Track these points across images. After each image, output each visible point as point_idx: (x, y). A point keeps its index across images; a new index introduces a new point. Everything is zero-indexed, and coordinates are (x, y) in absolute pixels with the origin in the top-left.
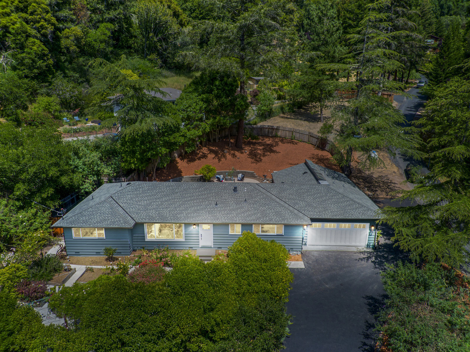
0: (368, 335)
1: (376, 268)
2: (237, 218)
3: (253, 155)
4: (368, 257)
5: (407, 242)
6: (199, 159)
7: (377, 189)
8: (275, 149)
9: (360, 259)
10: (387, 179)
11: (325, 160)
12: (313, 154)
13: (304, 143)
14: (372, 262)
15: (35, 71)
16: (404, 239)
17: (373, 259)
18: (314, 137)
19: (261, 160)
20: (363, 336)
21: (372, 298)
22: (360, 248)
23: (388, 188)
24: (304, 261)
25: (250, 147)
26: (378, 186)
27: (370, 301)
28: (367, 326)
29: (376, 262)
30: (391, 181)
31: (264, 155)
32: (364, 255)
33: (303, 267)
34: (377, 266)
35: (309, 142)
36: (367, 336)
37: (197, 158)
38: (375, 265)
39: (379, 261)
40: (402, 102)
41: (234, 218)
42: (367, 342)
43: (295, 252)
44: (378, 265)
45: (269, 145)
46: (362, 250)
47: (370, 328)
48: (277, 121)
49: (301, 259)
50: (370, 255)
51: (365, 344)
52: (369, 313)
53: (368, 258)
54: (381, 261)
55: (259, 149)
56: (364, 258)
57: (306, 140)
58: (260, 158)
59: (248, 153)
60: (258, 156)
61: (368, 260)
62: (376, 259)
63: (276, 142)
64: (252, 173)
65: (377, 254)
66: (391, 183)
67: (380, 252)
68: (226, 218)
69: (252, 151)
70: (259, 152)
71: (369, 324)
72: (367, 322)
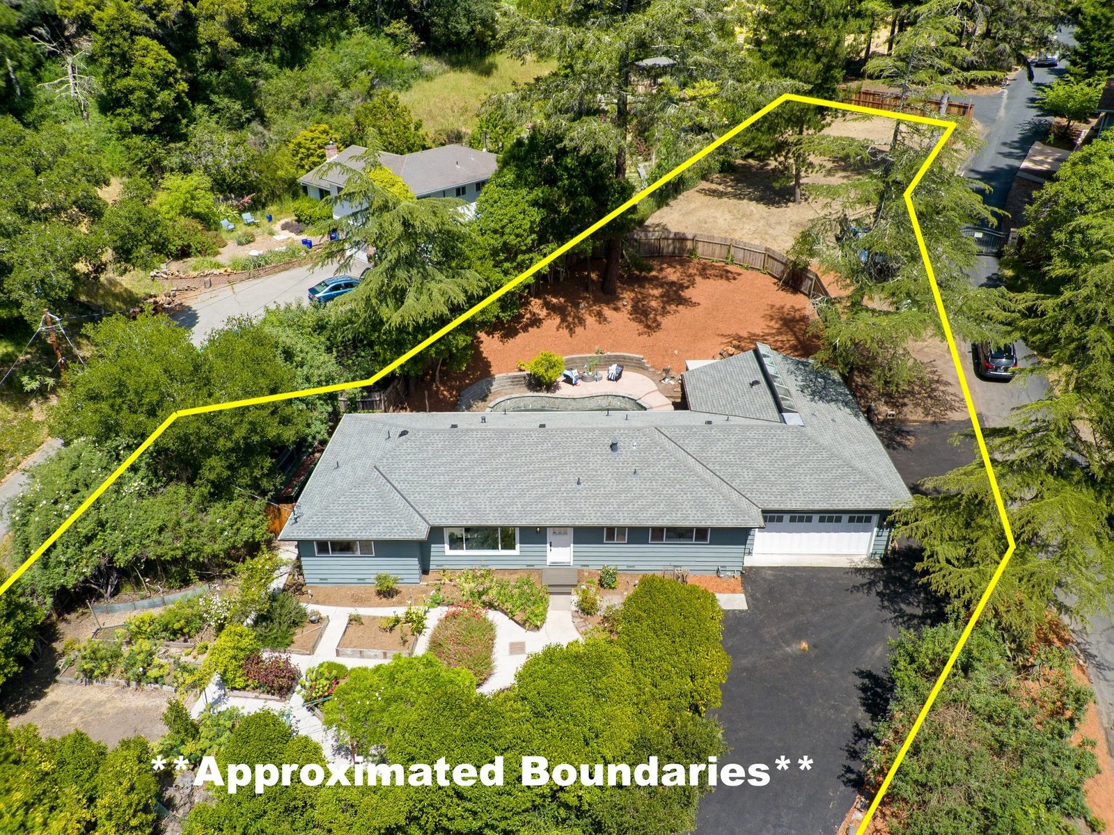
0: (855, 752)
1: (884, 607)
2: (621, 514)
3: (641, 313)
4: (870, 583)
5: (944, 576)
6: (525, 329)
7: (906, 400)
8: (686, 294)
9: (854, 586)
10: (931, 372)
11: (798, 321)
12: (773, 306)
13: (754, 272)
14: (878, 594)
15: (155, 115)
16: (941, 569)
17: (880, 587)
18: (776, 260)
19: (659, 325)
20: (846, 754)
21: (869, 675)
22: (856, 559)
23: (929, 396)
24: (746, 592)
25: (633, 290)
26: (909, 392)
27: (866, 681)
28: (855, 735)
29: (884, 595)
30: (940, 376)
31: (665, 312)
32: (864, 576)
33: (745, 607)
34: (886, 603)
35: (764, 270)
36: (854, 755)
37: (521, 328)
38: (882, 601)
39: (891, 591)
40: (993, 121)
41: (615, 513)
42: (854, 765)
43: (729, 573)
44: (888, 600)
45: (673, 283)
46: (860, 566)
47: (860, 738)
48: (692, 206)
49: (740, 588)
50: (876, 576)
51: (849, 770)
52: (862, 709)
53: (872, 584)
54: (895, 591)
55: (653, 296)
56: (862, 585)
57: (758, 265)
58: (655, 320)
59: (629, 307)
60: (652, 316)
61: (869, 589)
62: (886, 586)
63: (690, 275)
64: (639, 360)
65: (890, 573)
66: (938, 381)
67: (896, 569)
68: (599, 514)
69: (637, 303)
70: (654, 304)
71: (861, 731)
72: (857, 726)
